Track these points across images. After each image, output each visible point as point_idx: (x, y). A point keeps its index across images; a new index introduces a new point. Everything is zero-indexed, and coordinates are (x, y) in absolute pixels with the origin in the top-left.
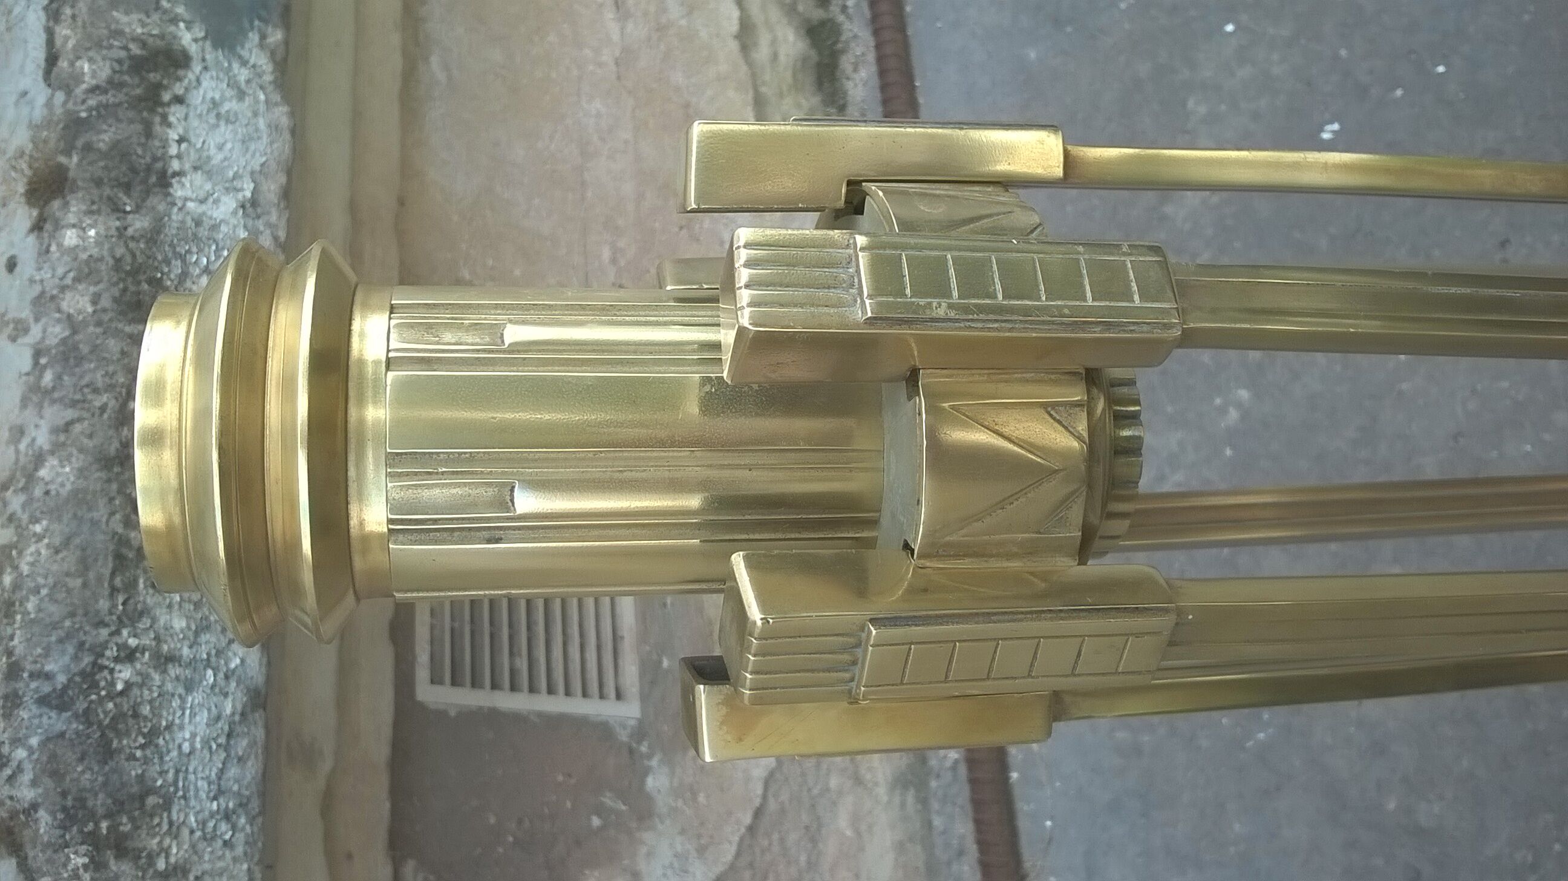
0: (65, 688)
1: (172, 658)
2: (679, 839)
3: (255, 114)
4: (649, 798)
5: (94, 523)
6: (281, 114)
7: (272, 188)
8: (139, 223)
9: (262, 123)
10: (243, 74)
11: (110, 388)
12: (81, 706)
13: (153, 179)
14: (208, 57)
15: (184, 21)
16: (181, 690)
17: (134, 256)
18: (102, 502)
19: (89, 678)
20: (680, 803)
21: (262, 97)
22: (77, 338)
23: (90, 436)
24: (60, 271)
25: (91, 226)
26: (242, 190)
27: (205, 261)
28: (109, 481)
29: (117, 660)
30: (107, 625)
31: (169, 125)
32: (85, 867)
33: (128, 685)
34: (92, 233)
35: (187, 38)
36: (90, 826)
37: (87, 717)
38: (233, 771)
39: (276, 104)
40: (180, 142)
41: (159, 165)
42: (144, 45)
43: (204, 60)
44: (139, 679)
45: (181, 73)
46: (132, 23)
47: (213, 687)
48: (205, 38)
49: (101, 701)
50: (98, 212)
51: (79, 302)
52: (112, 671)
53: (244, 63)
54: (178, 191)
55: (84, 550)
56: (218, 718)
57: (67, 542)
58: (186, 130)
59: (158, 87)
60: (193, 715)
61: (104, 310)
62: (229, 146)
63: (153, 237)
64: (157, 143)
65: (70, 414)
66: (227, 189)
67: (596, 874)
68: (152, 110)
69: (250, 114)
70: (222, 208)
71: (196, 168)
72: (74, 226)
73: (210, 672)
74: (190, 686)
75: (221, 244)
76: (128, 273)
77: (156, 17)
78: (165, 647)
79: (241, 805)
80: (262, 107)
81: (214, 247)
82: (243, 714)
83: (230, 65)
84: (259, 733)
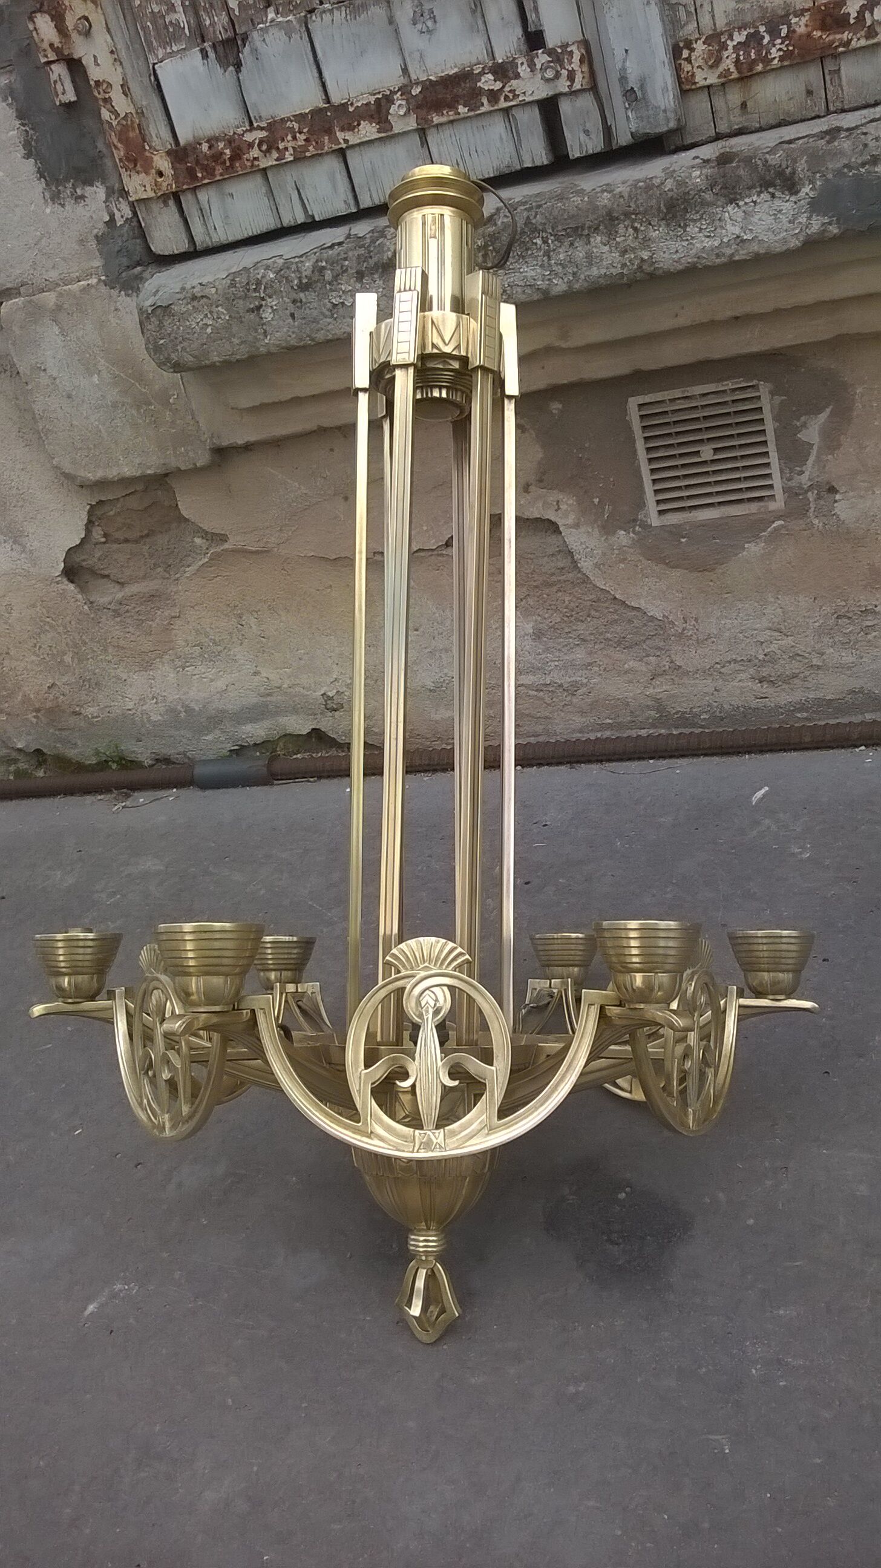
0: (531, 223)
1: (549, 258)
2: (600, 552)
3: (786, 231)
4: (614, 533)
5: (587, 217)
6: (794, 243)
7: (756, 248)
8: (708, 196)
9: (782, 235)
10: (803, 219)
11: (637, 206)
12: (526, 230)
13: (731, 196)
14: (802, 202)
15: (814, 186)
16: (540, 264)
17: (693, 198)
18: (595, 216)
19: (535, 230)
20: (616, 552)
21: (797, 231)
22: (655, 189)
23: (618, 205)
24: (682, 175)
25: (701, 180)
26: (746, 235)
27: (704, 227)
28: (603, 217)
29: (542, 237)
30: (553, 231)
31: (759, 195)
32: (478, 245)
33: (536, 244)
34: (698, 180)
35: (806, 189)
36: (489, 243)
37: (523, 232)
38: (519, 290)
39: (797, 239)
40: (753, 201)
41: (738, 197)
42: (794, 173)
43: (799, 201)
44: (539, 247)
45: (787, 193)
46: (802, 165)
47: (544, 275)
48: (812, 198)
49: (528, 236)
50: (708, 180)
51: (669, 184)
52: (539, 237)
53: (809, 218)
54: (730, 208)
55: (577, 215)
56: (534, 280)
57: (580, 209)
58: (759, 203)
59: (775, 186)
60: (533, 270)
61: (667, 194)
62: (764, 223)
63: (704, 204)
64: (747, 192)
65: (626, 195)
66: (742, 227)
67: (575, 503)
68: (761, 186)
69: (785, 228)
70: (732, 228)
71: (744, 212)
72: (701, 173)
73: (548, 273)
74: (542, 266)
75: (716, 232)
76: (685, 199)
77: (809, 174)
78: (552, 253)
79: (509, 296)
80: (792, 233)
81: (713, 229)
82: (538, 289)
83: (805, 212)
84: (536, 297)
